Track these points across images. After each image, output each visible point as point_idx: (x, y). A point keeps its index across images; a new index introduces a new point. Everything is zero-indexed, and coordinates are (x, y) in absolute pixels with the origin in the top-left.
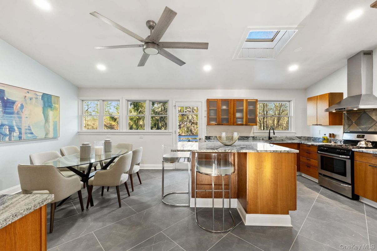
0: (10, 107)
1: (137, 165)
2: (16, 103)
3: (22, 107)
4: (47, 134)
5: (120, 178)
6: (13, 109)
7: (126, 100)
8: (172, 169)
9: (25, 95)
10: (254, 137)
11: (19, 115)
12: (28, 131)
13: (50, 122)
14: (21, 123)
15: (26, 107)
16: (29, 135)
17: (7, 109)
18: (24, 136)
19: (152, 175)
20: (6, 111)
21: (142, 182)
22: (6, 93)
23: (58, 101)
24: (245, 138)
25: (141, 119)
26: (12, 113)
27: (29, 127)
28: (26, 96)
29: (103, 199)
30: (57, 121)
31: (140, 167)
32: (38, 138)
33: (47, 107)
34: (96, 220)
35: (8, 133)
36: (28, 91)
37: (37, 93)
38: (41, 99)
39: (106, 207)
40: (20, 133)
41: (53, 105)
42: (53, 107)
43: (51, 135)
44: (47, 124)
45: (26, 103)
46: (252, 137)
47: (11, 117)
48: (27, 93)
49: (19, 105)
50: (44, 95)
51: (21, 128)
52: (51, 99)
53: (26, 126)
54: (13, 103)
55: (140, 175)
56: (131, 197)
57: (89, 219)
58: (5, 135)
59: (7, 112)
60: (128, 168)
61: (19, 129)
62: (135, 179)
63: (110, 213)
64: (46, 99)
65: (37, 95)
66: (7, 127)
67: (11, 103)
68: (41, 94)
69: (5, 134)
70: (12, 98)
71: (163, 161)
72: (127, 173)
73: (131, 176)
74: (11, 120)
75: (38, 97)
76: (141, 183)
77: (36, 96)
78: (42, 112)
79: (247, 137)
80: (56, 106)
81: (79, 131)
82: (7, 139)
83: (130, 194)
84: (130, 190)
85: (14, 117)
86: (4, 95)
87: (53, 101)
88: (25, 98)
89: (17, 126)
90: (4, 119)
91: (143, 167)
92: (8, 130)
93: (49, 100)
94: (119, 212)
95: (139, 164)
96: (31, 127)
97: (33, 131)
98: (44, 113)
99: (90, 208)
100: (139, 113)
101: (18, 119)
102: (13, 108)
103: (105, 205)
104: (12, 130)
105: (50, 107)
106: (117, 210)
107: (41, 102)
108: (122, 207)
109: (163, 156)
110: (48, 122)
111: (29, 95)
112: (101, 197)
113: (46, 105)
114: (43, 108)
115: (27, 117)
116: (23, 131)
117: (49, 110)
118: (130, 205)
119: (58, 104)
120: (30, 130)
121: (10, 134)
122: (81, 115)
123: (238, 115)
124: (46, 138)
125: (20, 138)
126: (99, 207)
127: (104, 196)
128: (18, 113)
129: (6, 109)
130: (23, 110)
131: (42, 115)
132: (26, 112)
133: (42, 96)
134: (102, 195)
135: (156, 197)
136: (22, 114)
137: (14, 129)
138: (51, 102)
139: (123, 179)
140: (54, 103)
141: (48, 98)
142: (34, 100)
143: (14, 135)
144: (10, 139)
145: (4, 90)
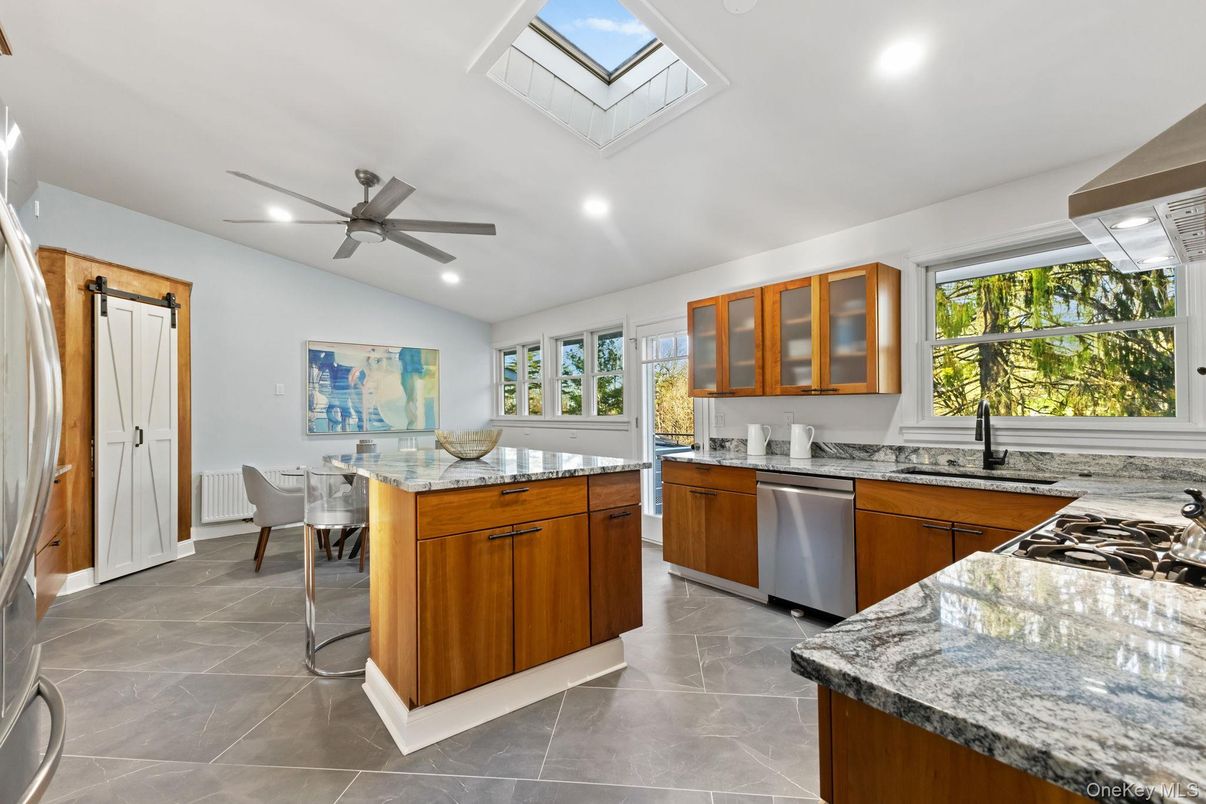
0: (343, 378)
3: (363, 375)
4: (411, 423)
6: (348, 381)
7: (551, 338)
9: (368, 355)
10: (900, 449)
11: (357, 390)
12: (373, 416)
13: (417, 401)
14: (361, 403)
15: (369, 376)
16: (376, 424)
18: (366, 425)
20: (337, 384)
22: (336, 356)
23: (435, 359)
24: (856, 453)
26: (347, 387)
27: (376, 409)
28: (369, 357)
30: (433, 398)
32: (392, 429)
33: (411, 372)
35: (340, 419)
36: (373, 348)
38: (398, 359)
40: (360, 420)
41: (425, 367)
42: (423, 371)
43: (420, 424)
44: (411, 403)
45: (370, 369)
46: (891, 448)
47: (345, 393)
48: (371, 352)
49: (358, 374)
50: (404, 352)
51: (361, 411)
52: (419, 357)
53: (369, 408)
54: (348, 370)
58: (336, 422)
59: (338, 386)
61: (359, 412)
64: (408, 358)
66: (339, 410)
67: (344, 372)
68: (399, 350)
69: (335, 420)
70: (345, 363)
74: (345, 398)
77: (386, 355)
78: (400, 382)
79: (865, 446)
80: (432, 368)
81: (493, 419)
82: (339, 428)
86: (333, 359)
87: (423, 361)
88: (368, 360)
89: (354, 407)
90: (334, 398)
92: (340, 414)
93: (416, 358)
96: (379, 409)
97: (382, 416)
98: (403, 384)
101: (355, 396)
102: (348, 378)
104: (347, 414)
105: (418, 371)
107: (399, 364)
110: (412, 400)
111: (374, 355)
113: (409, 368)
114: (403, 375)
115: (371, 393)
116: (365, 416)
117: (415, 376)
119: (435, 365)
120: (377, 414)
121: (344, 420)
122: (497, 383)
123: (798, 349)
124: (410, 431)
125: (360, 427)
128: (355, 387)
129: (336, 382)
130: (365, 381)
131: (401, 388)
132: (369, 384)
133: (401, 354)
136: (362, 387)
137: (350, 413)
138: (420, 362)
140: (427, 364)
141: (412, 356)
142: (384, 362)
143: (350, 423)
144: (344, 428)
145: (332, 352)
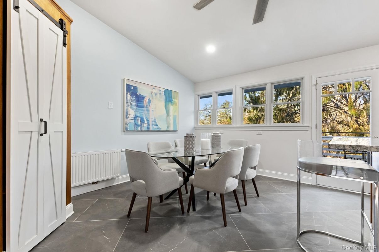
0: (141, 101)
1: (252, 168)
2: (146, 98)
3: (150, 101)
4: (168, 127)
5: (224, 183)
6: (143, 104)
7: (240, 88)
8: (311, 184)
11: (147, 109)
13: (170, 116)
14: (149, 115)
15: (152, 102)
16: (155, 127)
17: (140, 103)
18: (151, 128)
19: (276, 187)
20: (139, 104)
21: (259, 194)
22: (138, 89)
23: (177, 97)
25: (261, 118)
26: (142, 107)
27: (155, 119)
28: (152, 92)
29: (208, 204)
30: (176, 115)
31: (257, 172)
32: (161, 130)
33: (168, 102)
34: (192, 234)
35: (140, 124)
36: (154, 87)
37: (161, 89)
38: (163, 94)
39: (209, 218)
40: (148, 124)
41: (173, 100)
42: (173, 101)
43: (172, 128)
44: (168, 117)
45: (153, 98)
47: (142, 110)
48: (153, 89)
49: (147, 100)
50: (166, 91)
51: (149, 119)
52: (172, 95)
53: (152, 119)
55: (256, 183)
56: (243, 215)
57: (186, 229)
59: (139, 106)
60: (237, 171)
61: (148, 120)
62: (250, 188)
63: (210, 230)
64: (167, 94)
65: (160, 91)
66: (139, 119)
67: (142, 98)
68: (164, 90)
69: (137, 124)
71: (298, 169)
72: (236, 177)
73: (243, 183)
74: (142, 113)
75: (161, 92)
76: (258, 196)
78: (164, 106)
80: (176, 100)
81: (196, 126)
83: (242, 208)
84: (242, 202)
85: (144, 110)
86: (137, 91)
87: (173, 97)
88: (152, 93)
89: (146, 118)
90: (137, 112)
91: (262, 173)
92: (140, 121)
93: (170, 95)
94: (221, 233)
95: (255, 168)
96: (156, 119)
97: (158, 123)
98: (166, 107)
99: (191, 212)
100: (259, 112)
101: (146, 112)
102: (143, 102)
103: (207, 215)
104: (143, 121)
106: (220, 230)
107: (164, 97)
108: (228, 227)
109: (298, 159)
111: (155, 91)
112: (206, 201)
113: (168, 100)
114: (165, 103)
115: (153, 111)
116: (150, 123)
117: (170, 104)
118: (240, 229)
119: (177, 99)
120: (155, 122)
121: (141, 124)
122: (197, 110)
124: (167, 131)
125: (148, 128)
126: (200, 215)
127: (209, 201)
128: (147, 107)
129: (138, 103)
130: (151, 104)
131: (165, 109)
132: (152, 106)
133: (165, 92)
134: (208, 199)
135: (284, 228)
136: (149, 107)
137: (144, 121)
138: (171, 97)
139: (229, 186)
140: (174, 99)
141: (169, 94)
142: (158, 95)
143: (144, 126)
144: (141, 129)
145: (137, 87)
